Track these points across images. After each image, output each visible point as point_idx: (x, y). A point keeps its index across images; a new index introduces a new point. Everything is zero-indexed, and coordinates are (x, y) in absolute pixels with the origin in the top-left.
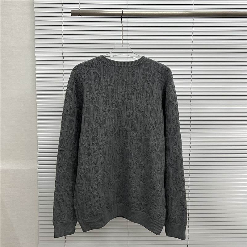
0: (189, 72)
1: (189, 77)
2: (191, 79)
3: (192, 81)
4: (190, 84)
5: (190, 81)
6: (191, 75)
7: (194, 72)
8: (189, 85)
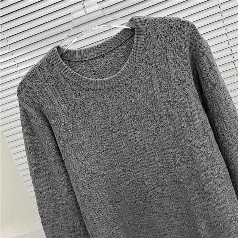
0: (219, 17)
1: (221, 24)
2: (224, 28)
3: (226, 30)
4: (225, 35)
5: (223, 31)
6: (222, 21)
7: (225, 15)
8: (224, 38)
